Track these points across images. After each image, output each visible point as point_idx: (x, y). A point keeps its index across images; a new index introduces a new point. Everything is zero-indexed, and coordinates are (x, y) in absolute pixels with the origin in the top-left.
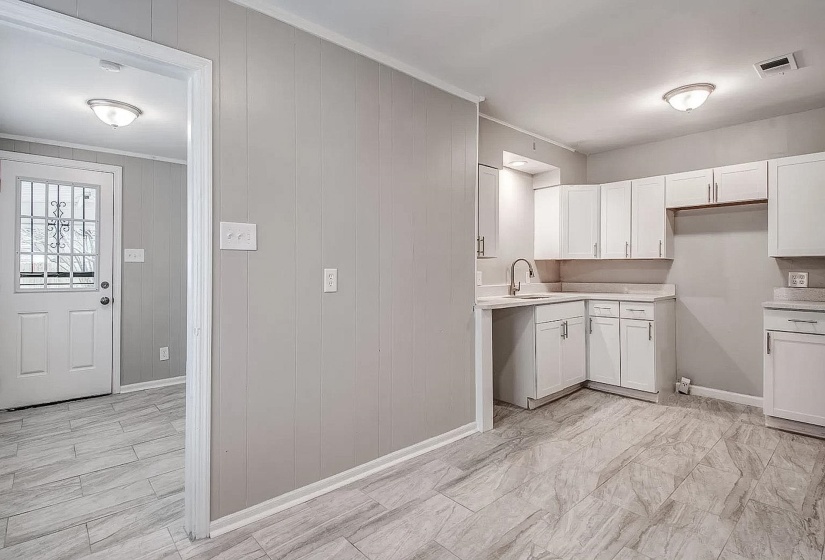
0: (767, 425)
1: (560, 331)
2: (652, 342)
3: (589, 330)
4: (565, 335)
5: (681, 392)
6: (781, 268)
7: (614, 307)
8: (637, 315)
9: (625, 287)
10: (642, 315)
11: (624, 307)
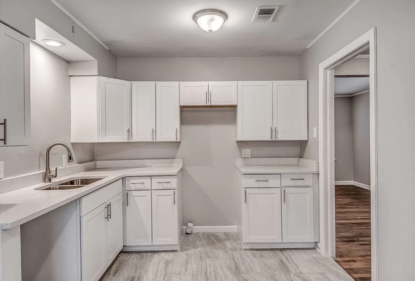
0: (243, 248)
1: (104, 214)
2: (176, 206)
3: (126, 203)
4: (109, 216)
5: (187, 234)
6: (238, 147)
7: (147, 181)
8: (165, 186)
9: (149, 162)
10: (169, 186)
11: (155, 180)
